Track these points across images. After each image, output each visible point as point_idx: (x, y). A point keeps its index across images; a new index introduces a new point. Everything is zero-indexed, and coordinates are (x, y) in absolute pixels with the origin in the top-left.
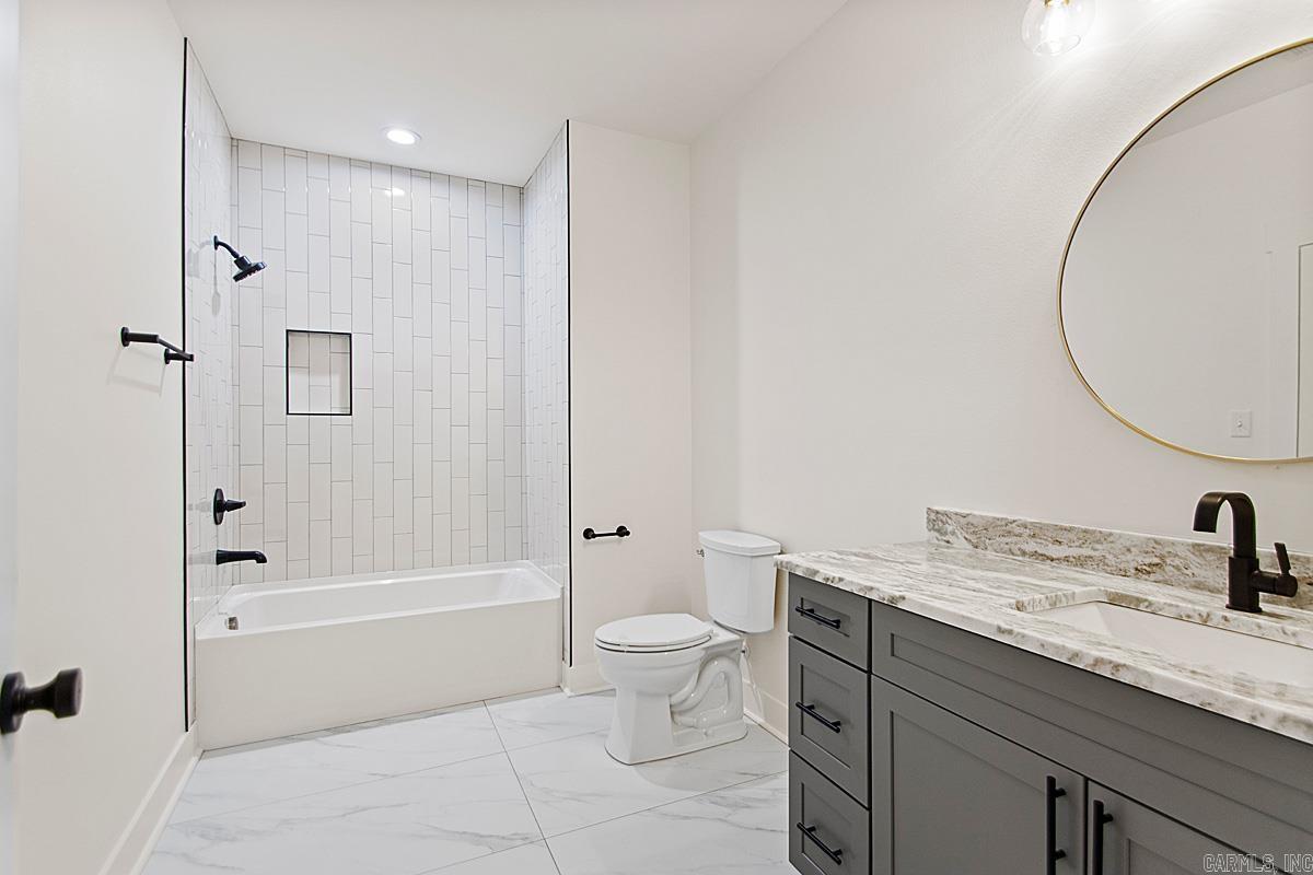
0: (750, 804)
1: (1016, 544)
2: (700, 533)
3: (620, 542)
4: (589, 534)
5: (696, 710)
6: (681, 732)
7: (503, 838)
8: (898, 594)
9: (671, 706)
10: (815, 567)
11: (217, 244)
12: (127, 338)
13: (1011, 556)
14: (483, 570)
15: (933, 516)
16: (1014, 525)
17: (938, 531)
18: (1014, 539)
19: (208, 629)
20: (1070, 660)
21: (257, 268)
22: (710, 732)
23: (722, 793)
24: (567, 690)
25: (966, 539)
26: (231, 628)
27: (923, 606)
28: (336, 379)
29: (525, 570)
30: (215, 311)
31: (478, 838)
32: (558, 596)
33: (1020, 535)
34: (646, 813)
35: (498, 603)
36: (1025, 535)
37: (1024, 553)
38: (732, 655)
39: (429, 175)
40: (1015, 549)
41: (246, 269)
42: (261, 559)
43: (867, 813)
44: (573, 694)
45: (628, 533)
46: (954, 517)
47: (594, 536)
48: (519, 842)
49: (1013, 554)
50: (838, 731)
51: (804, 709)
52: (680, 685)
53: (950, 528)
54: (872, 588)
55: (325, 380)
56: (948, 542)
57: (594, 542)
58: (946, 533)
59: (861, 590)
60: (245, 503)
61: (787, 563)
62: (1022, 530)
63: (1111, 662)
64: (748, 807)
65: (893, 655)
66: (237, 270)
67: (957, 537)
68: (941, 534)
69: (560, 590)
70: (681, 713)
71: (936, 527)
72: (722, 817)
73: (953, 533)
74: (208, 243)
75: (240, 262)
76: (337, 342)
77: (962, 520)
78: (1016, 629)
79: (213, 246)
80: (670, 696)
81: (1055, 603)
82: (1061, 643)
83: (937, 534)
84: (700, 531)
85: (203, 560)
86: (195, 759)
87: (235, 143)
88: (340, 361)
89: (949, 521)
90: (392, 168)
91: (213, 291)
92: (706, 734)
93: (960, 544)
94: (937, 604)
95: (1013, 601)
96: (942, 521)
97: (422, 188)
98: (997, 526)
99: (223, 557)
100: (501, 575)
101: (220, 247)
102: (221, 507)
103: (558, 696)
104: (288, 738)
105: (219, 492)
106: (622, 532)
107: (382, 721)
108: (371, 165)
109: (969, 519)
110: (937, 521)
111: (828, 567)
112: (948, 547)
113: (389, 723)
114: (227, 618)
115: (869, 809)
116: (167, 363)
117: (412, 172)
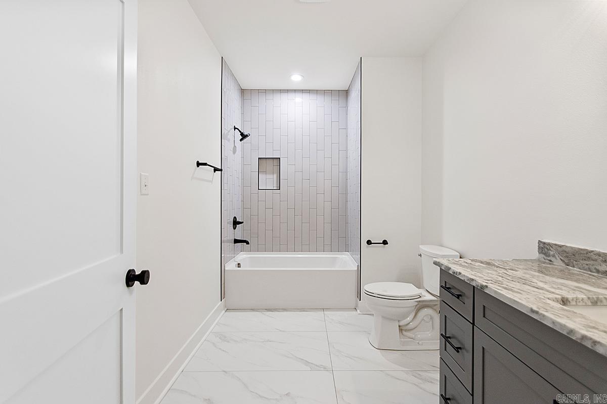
0: (433, 381)
1: (593, 265)
2: (420, 246)
3: (384, 247)
4: (369, 242)
5: (415, 330)
6: (406, 340)
7: (316, 365)
8: (484, 284)
9: (399, 326)
10: (450, 266)
11: (235, 128)
12: (199, 164)
13: (590, 273)
14: (329, 255)
15: (542, 245)
16: (592, 254)
17: (545, 254)
18: (592, 262)
19: (230, 266)
20: (568, 334)
21: (247, 136)
22: (420, 343)
23: (419, 372)
24: (358, 311)
25: (561, 259)
26: (238, 267)
27: (496, 292)
28: (275, 176)
29: (346, 256)
30: (234, 152)
31: (307, 363)
32: (356, 269)
33: (596, 260)
34: (380, 372)
35: (332, 269)
36: (599, 261)
37: (598, 271)
38: (435, 307)
39: (309, 91)
40: (592, 268)
41: (244, 136)
42: (248, 243)
43: (472, 397)
44: (360, 313)
45: (387, 243)
46: (554, 246)
47: (371, 243)
48: (322, 369)
49: (591, 271)
50: (458, 352)
51: (446, 338)
52: (405, 316)
53: (552, 253)
54: (473, 280)
55: (271, 176)
56: (550, 261)
57: (372, 247)
58: (549, 256)
59: (468, 280)
60: (243, 222)
61: (439, 262)
62: (597, 257)
63: (591, 339)
64: (431, 382)
65: (484, 316)
66: (241, 137)
67: (556, 258)
68: (546, 256)
69: (357, 267)
70: (406, 330)
71: (543, 251)
72: (417, 384)
73: (554, 256)
74: (231, 129)
75: (242, 134)
76: (275, 161)
77: (559, 249)
78: (541, 311)
79: (233, 130)
80: (399, 321)
81: (597, 303)
82: (564, 323)
83: (543, 256)
84: (421, 244)
85: (228, 241)
86: (224, 311)
87: (243, 91)
88: (276, 168)
89: (551, 249)
90: (295, 91)
91: (233, 145)
92: (418, 343)
93: (558, 263)
94: (504, 292)
95: (560, 297)
96: (547, 249)
97: (306, 96)
98: (581, 254)
99: (236, 241)
100: (336, 257)
101: (236, 130)
102: (236, 223)
103: (355, 312)
104: (253, 310)
105: (235, 218)
106: (385, 242)
107: (285, 310)
108: (287, 91)
109: (564, 248)
110: (544, 248)
111: (455, 266)
112: (550, 264)
113: (287, 311)
114: (237, 263)
115: (472, 395)
116: (215, 172)
117: (302, 91)
